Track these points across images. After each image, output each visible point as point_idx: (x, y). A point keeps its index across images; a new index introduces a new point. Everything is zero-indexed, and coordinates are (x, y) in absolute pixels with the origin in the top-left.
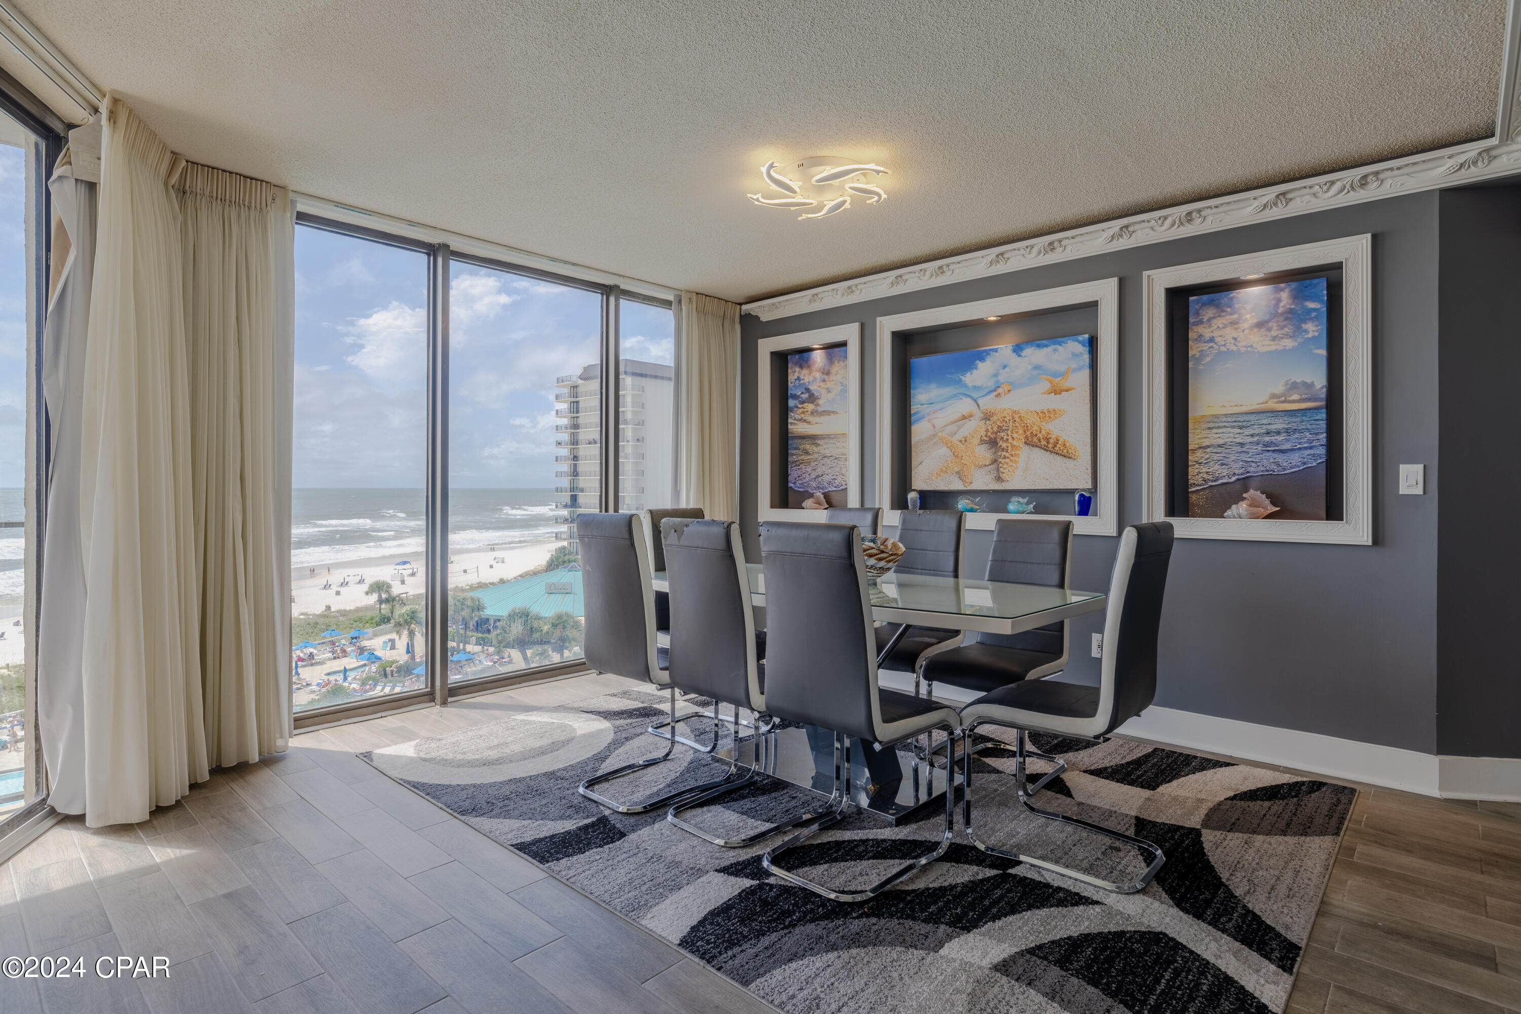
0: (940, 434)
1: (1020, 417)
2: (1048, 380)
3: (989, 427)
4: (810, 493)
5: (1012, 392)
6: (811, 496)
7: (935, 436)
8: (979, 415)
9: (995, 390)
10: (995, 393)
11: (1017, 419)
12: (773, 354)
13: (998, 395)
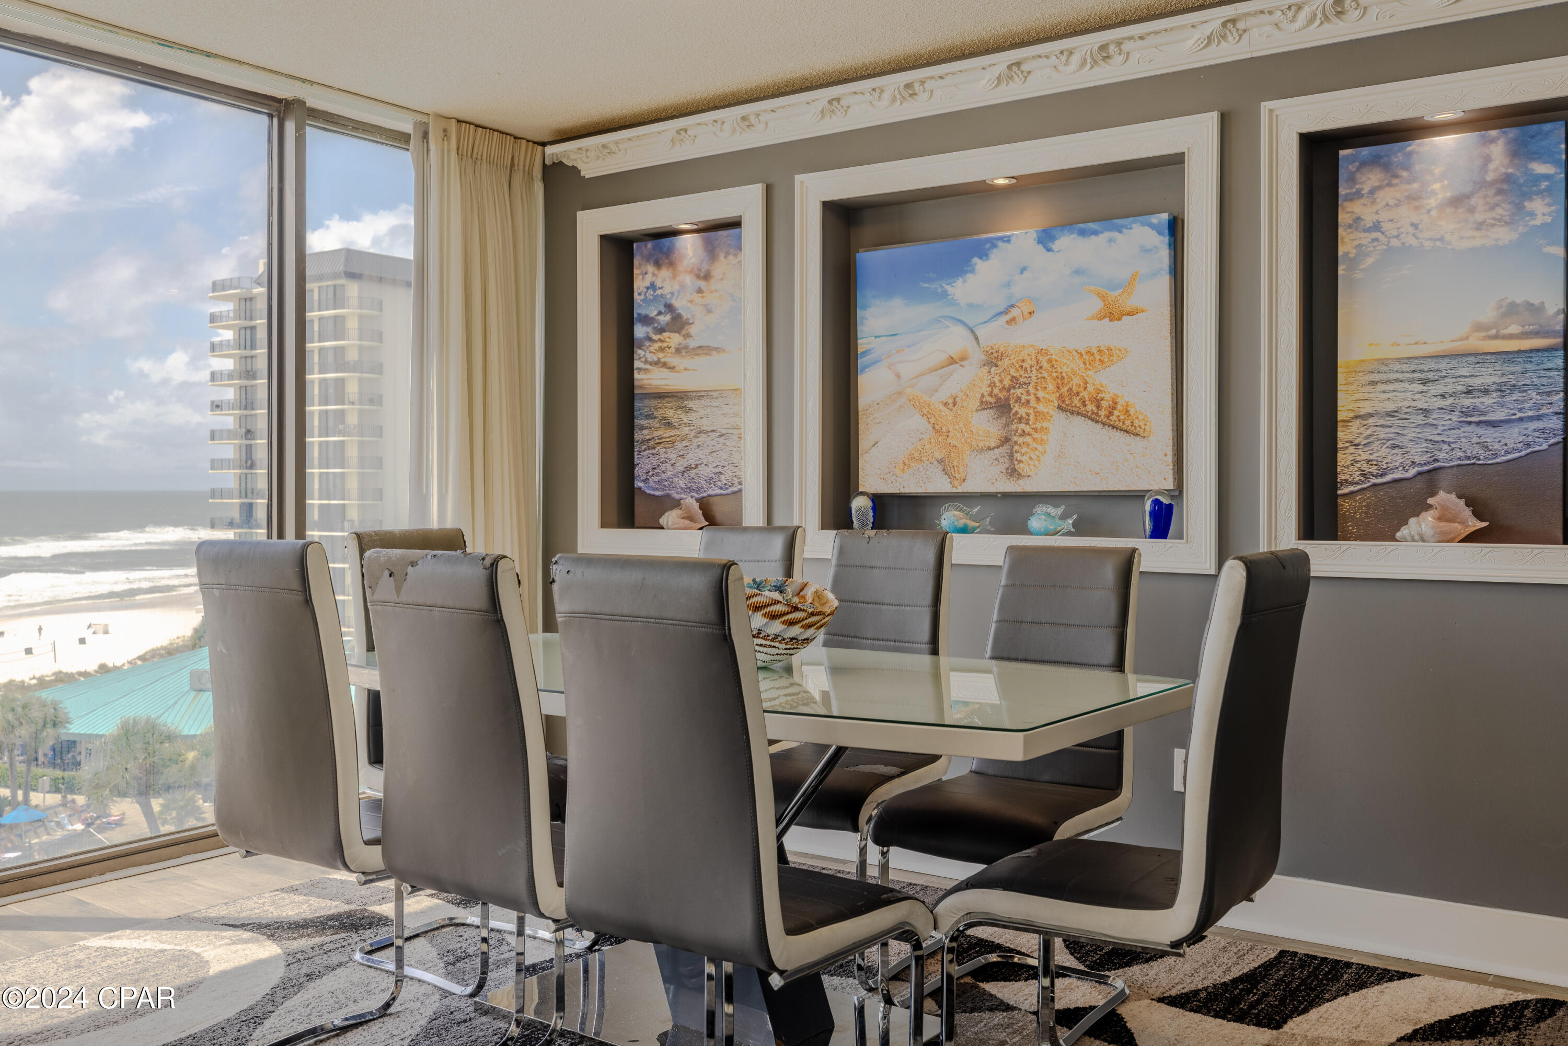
0: (909, 391)
1: (1050, 361)
2: (1098, 294)
3: (996, 379)
4: (673, 499)
5: (1034, 315)
6: (677, 504)
7: (900, 394)
8: (977, 357)
9: (1006, 312)
10: (1007, 317)
11: (1045, 365)
12: (604, 238)
13: (1012, 321)
